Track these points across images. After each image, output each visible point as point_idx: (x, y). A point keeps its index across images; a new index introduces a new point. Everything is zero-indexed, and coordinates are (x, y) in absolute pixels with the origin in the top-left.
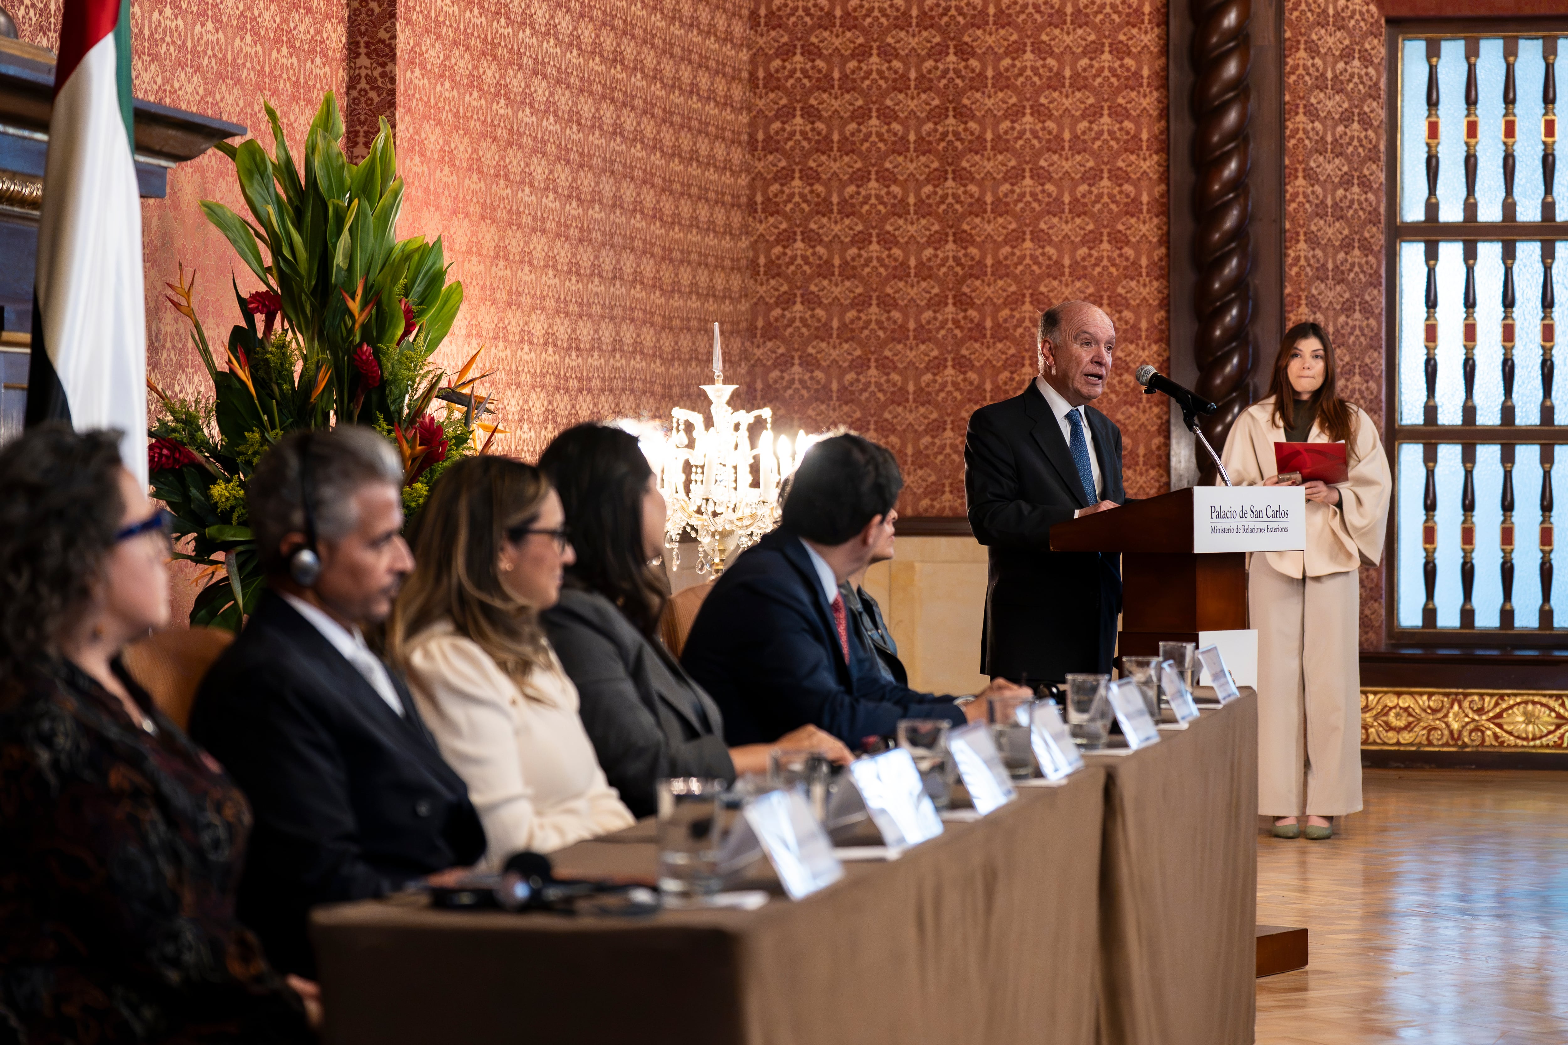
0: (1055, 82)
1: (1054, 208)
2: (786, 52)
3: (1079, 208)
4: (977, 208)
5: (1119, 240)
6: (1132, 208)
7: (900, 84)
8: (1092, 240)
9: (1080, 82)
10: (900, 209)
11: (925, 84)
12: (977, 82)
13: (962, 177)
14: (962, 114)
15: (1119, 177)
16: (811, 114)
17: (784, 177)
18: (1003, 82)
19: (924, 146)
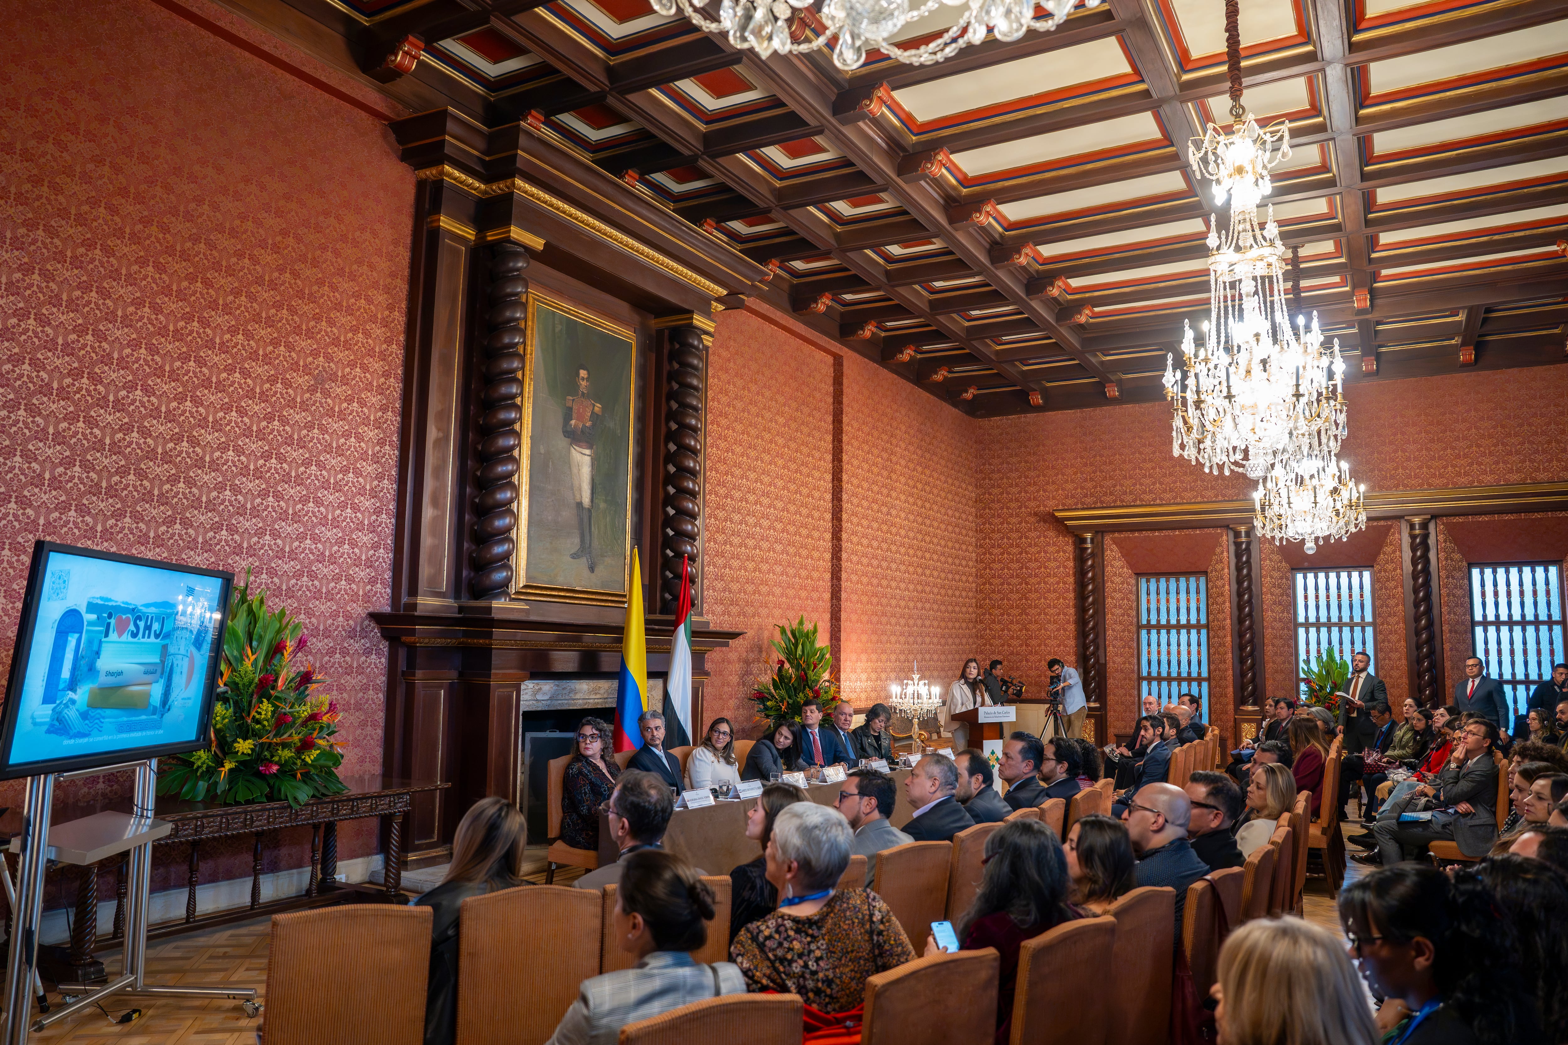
0: (1049, 591)
1: (1049, 622)
2: (984, 584)
3: (1055, 622)
4: (1030, 622)
5: (1065, 630)
6: (1068, 622)
7: (1011, 591)
8: (1058, 630)
9: (1055, 591)
10: (1012, 622)
11: (1018, 592)
12: (1030, 591)
13: (1027, 614)
14: (1027, 599)
15: (1065, 614)
16: (990, 599)
17: (984, 614)
18: (1036, 591)
19: (1018, 607)
